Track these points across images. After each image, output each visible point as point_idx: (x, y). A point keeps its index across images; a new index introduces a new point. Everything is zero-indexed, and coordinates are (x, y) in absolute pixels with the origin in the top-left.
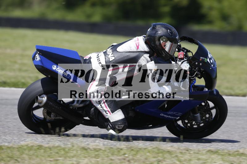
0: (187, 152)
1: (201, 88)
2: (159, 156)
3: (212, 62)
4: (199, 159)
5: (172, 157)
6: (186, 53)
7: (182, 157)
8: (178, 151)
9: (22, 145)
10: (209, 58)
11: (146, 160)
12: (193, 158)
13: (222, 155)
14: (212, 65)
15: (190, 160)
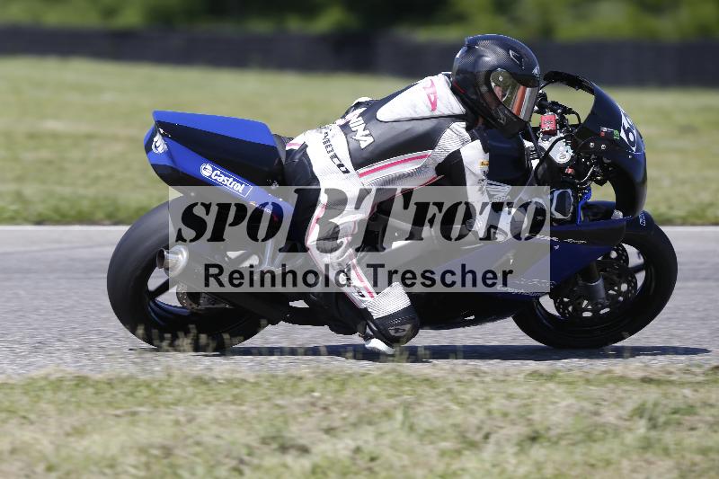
0: (476, 379)
1: (604, 210)
2: (403, 392)
3: (632, 139)
4: (510, 397)
5: (437, 393)
6: (561, 116)
7: (463, 392)
8: (451, 378)
9: (33, 379)
10: (624, 128)
11: (372, 405)
12: (493, 394)
13: (570, 383)
14: (634, 149)
15: (487, 399)
